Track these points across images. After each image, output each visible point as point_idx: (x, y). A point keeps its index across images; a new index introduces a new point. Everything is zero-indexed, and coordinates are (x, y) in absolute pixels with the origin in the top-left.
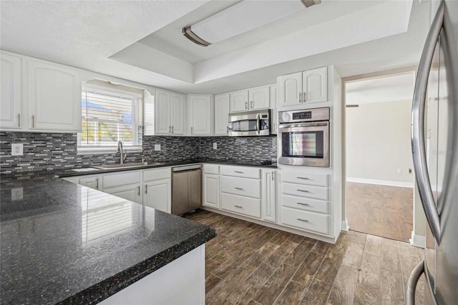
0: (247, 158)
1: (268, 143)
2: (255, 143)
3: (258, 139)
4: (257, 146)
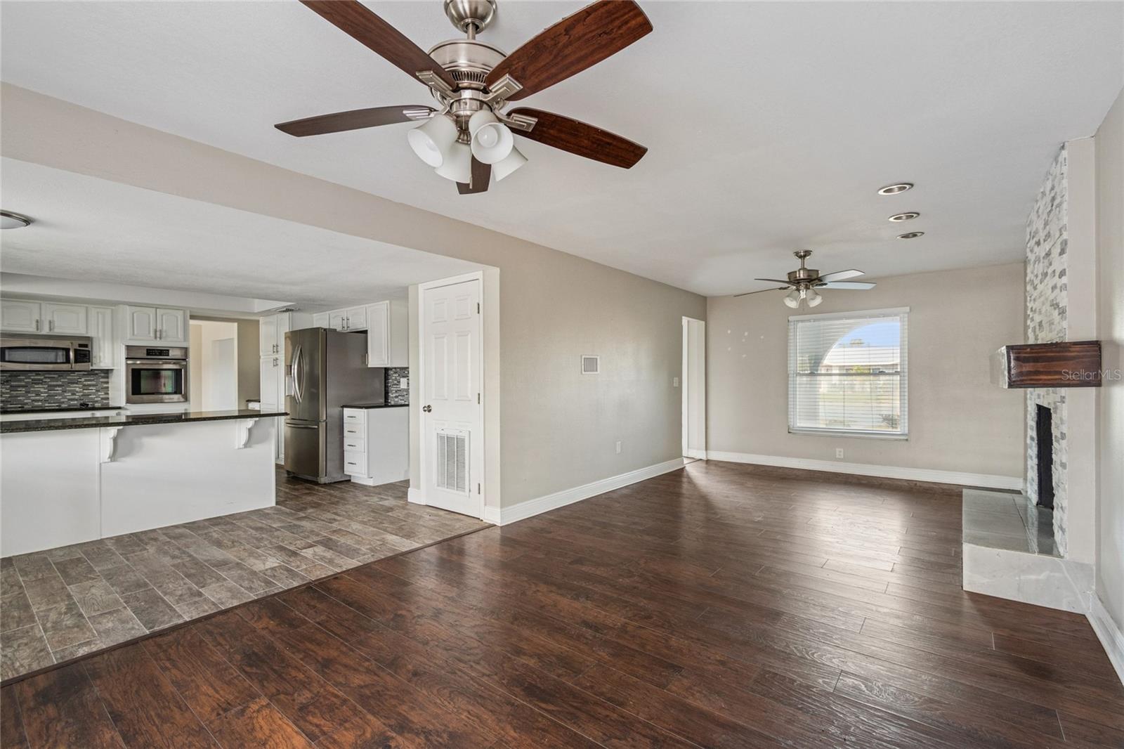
1: (62, 380)
2: (30, 380)
3: (37, 375)
4: (36, 386)
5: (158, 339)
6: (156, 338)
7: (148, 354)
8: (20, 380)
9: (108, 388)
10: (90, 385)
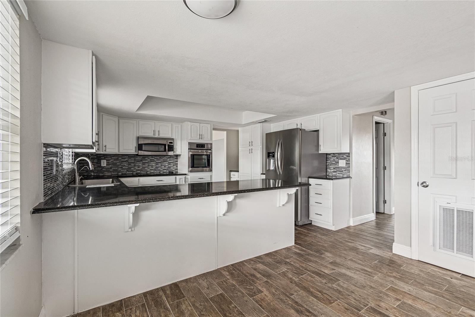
0: (142, 172)
1: (161, 160)
2: (149, 160)
3: (152, 157)
4: (151, 163)
5: (201, 139)
6: (200, 138)
7: (197, 147)
8: (146, 160)
9: (177, 164)
10: (171, 163)
